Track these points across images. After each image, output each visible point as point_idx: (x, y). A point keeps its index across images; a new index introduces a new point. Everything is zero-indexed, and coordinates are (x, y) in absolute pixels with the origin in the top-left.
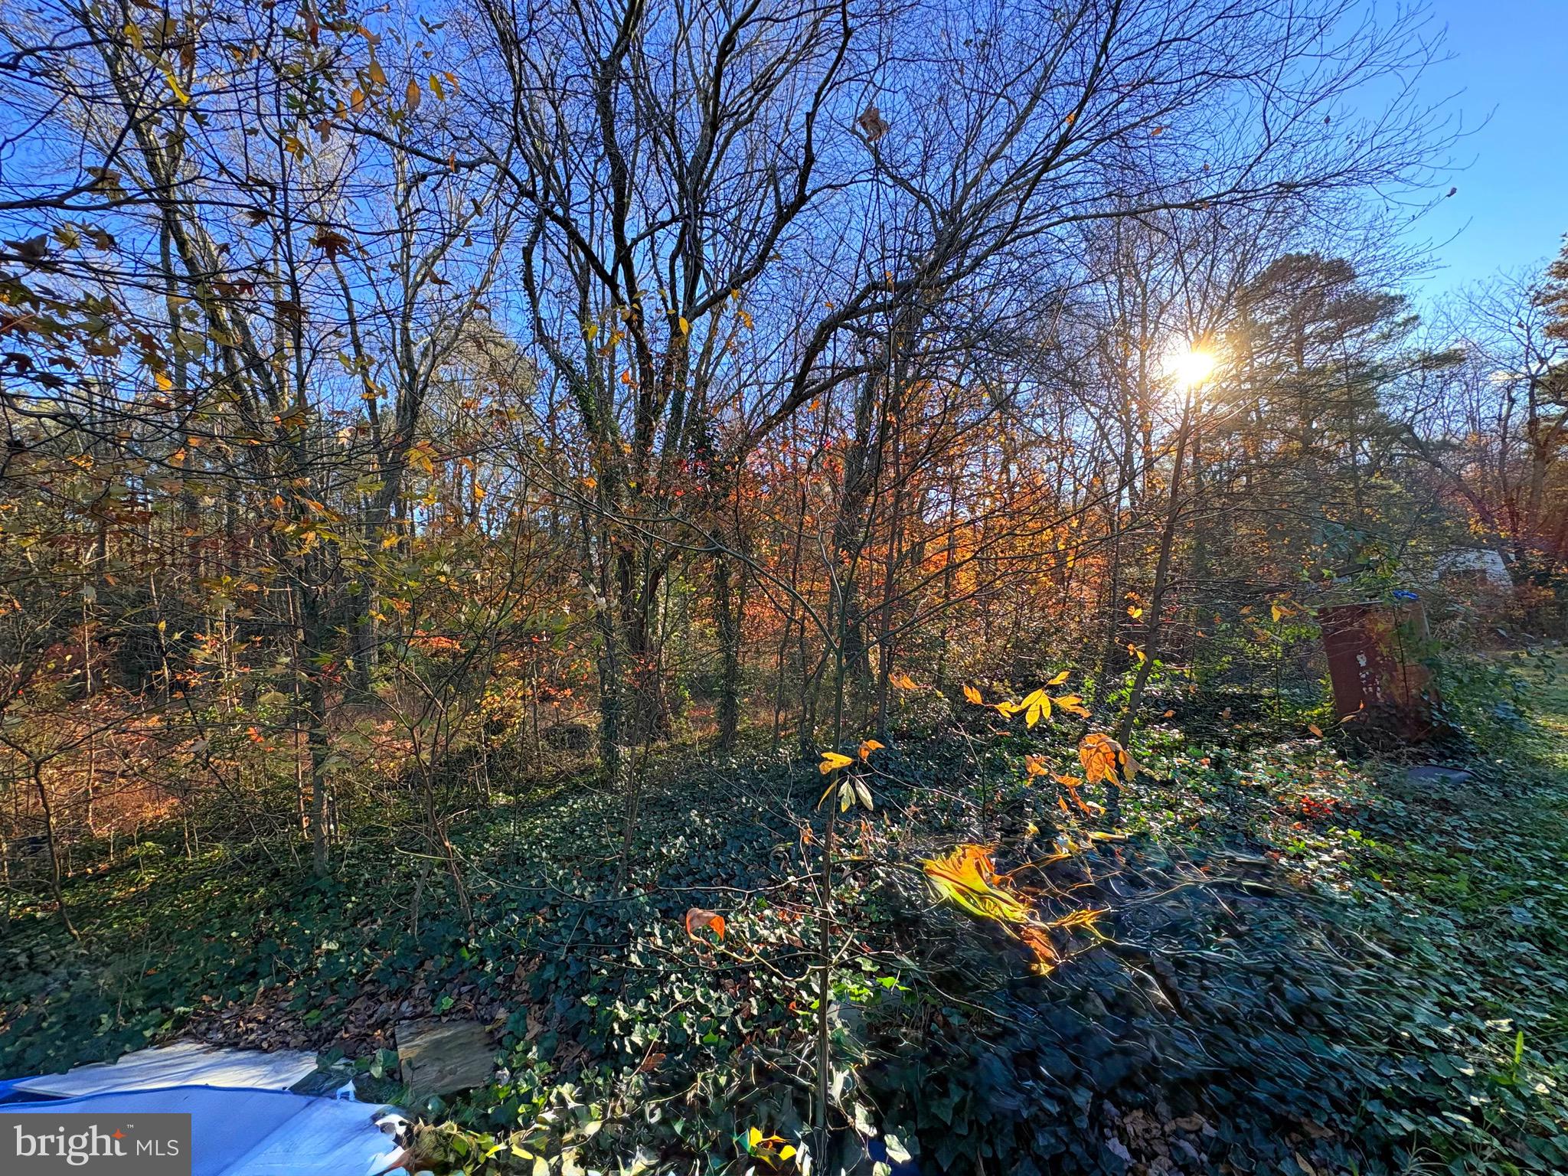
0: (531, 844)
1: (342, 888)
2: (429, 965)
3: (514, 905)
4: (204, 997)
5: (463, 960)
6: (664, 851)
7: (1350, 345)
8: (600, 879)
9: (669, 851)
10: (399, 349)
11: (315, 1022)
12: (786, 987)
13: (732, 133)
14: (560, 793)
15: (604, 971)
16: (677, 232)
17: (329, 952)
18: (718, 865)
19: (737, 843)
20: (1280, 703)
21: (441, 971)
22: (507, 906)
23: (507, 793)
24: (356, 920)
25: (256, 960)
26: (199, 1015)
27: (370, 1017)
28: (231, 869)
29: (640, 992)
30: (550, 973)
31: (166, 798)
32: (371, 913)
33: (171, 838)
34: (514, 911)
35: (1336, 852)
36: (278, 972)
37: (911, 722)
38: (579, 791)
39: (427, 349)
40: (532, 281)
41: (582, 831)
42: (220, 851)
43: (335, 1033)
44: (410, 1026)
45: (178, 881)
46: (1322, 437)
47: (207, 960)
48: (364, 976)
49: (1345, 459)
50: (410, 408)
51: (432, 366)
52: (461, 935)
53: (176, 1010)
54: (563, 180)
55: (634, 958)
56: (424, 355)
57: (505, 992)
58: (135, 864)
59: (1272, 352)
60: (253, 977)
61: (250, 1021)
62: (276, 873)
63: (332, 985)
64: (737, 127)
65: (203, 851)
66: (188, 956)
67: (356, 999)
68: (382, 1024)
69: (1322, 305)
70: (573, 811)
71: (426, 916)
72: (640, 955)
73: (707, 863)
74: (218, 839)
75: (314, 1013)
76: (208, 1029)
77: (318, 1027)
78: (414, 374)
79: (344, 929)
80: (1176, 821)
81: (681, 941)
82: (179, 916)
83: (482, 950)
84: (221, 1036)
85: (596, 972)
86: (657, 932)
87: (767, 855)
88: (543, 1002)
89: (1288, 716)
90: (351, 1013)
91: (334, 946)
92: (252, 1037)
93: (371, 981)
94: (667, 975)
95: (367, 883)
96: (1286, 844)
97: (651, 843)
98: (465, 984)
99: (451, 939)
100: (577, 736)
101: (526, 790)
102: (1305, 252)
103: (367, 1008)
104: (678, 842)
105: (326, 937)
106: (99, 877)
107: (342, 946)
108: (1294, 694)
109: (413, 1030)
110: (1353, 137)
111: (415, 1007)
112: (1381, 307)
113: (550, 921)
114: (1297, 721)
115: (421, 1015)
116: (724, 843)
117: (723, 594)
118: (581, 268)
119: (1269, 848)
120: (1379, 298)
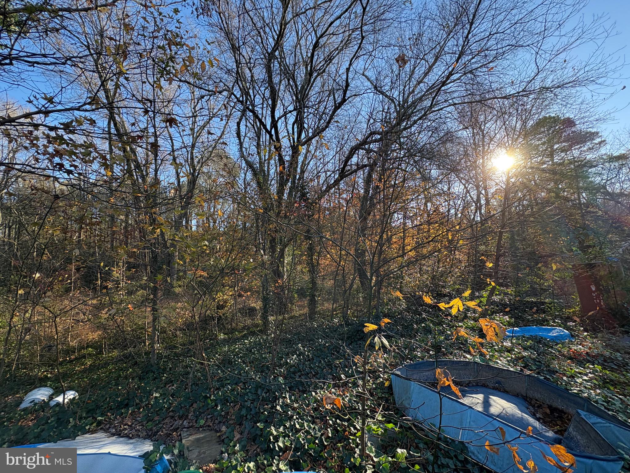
0: (234, 356)
1: (161, 371)
2: (195, 405)
3: (229, 382)
4: (109, 414)
5: (209, 404)
6: (288, 361)
7: (576, 153)
8: (262, 372)
9: (290, 361)
10: (189, 160)
11: (150, 427)
12: (343, 424)
13: (316, 77)
14: (245, 334)
15: (266, 413)
16: (295, 114)
17: (156, 397)
18: (311, 368)
19: (318, 359)
20: (554, 306)
21: (200, 408)
22: (226, 382)
23: (225, 334)
24: (166, 384)
25: (128, 399)
26: (106, 421)
27: (172, 426)
28: (119, 360)
29: (281, 423)
30: (244, 412)
31: (97, 331)
32: (172, 382)
33: (97, 346)
34: (229, 384)
35: (590, 375)
36: (137, 404)
37: (389, 309)
38: (253, 334)
39: (199, 160)
40: (240, 134)
41: (255, 351)
42: (115, 353)
43: (158, 432)
44: (187, 431)
45: (99, 365)
46: (564, 191)
47: (110, 398)
48: (169, 408)
49: (575, 200)
50: (193, 182)
51: (201, 167)
52: (208, 393)
53: (98, 418)
54: (252, 97)
55: (278, 408)
56: (198, 162)
57: (224, 419)
58: (84, 357)
59: (540, 156)
60: (127, 406)
61: (125, 425)
62: (136, 363)
63: (157, 411)
64: (318, 75)
65: (109, 352)
66: (103, 396)
67: (166, 418)
68: (176, 430)
69: (561, 136)
70: (250, 343)
71: (194, 384)
72: (281, 406)
73: (306, 367)
74: (115, 348)
75: (150, 423)
76: (109, 427)
77: (151, 430)
78: (194, 170)
79: (162, 388)
80: (512, 357)
81: (297, 401)
82: (99, 379)
83: (216, 400)
84: (114, 430)
85: (262, 413)
86: (287, 396)
87: (331, 365)
88: (240, 424)
89: (558, 311)
90: (164, 424)
91: (158, 395)
92: (126, 432)
93: (172, 411)
94: (292, 416)
95: (170, 368)
96: (565, 370)
97: (283, 357)
98: (209, 415)
99: (203, 395)
100: (252, 311)
101: (232, 333)
102: (553, 115)
103: (171, 422)
104: (294, 357)
105: (155, 391)
106: (71, 361)
107: (161, 395)
108: (560, 302)
109: (188, 433)
110: (575, 68)
111: (189, 423)
112: (588, 137)
113: (243, 389)
114: (563, 314)
115: (192, 427)
116: (313, 359)
117: (311, 255)
118: (258, 129)
119: (557, 372)
120: (587, 133)
